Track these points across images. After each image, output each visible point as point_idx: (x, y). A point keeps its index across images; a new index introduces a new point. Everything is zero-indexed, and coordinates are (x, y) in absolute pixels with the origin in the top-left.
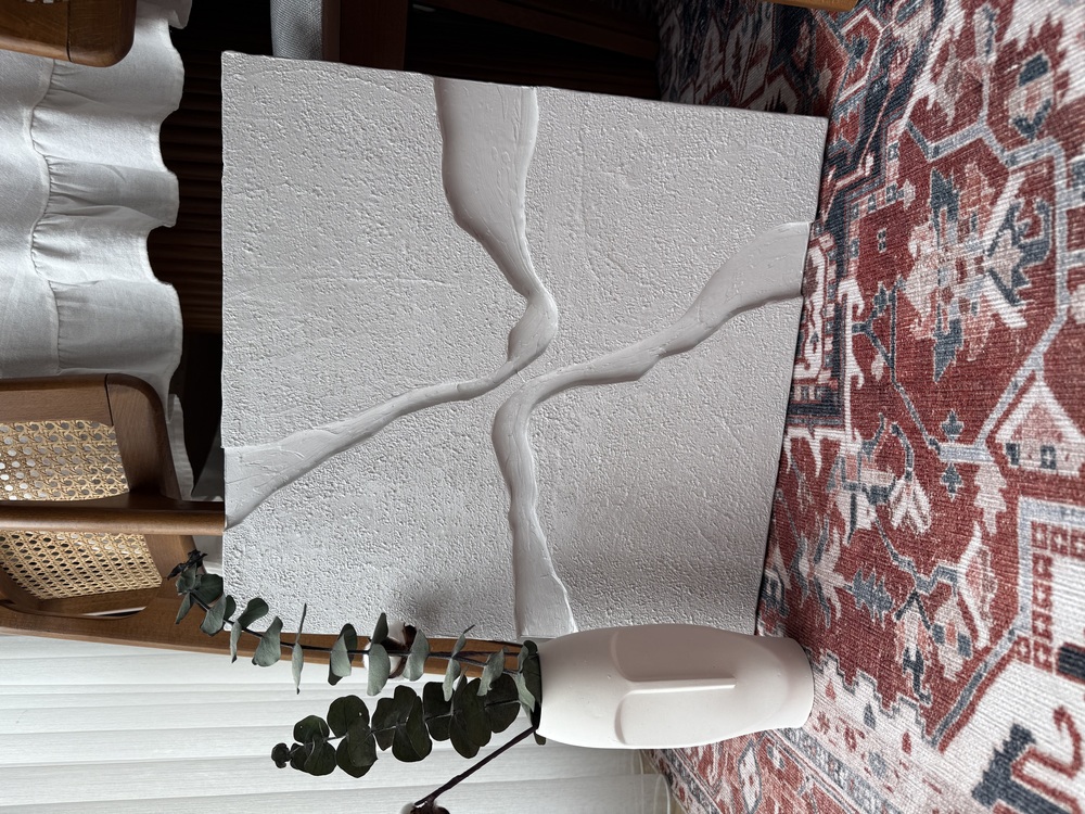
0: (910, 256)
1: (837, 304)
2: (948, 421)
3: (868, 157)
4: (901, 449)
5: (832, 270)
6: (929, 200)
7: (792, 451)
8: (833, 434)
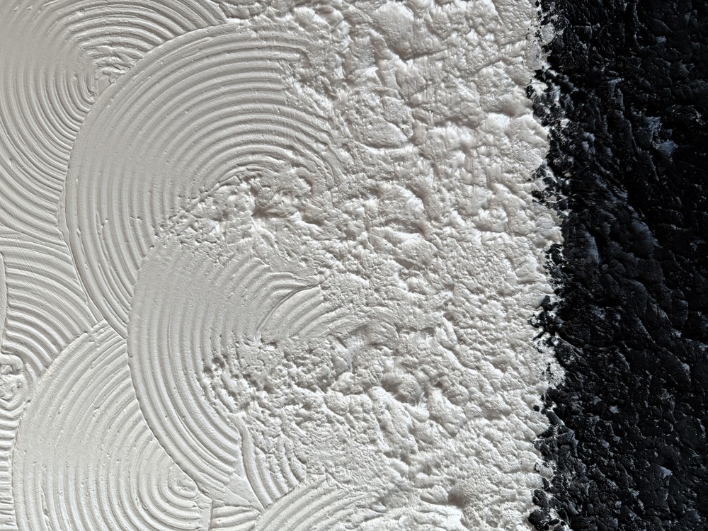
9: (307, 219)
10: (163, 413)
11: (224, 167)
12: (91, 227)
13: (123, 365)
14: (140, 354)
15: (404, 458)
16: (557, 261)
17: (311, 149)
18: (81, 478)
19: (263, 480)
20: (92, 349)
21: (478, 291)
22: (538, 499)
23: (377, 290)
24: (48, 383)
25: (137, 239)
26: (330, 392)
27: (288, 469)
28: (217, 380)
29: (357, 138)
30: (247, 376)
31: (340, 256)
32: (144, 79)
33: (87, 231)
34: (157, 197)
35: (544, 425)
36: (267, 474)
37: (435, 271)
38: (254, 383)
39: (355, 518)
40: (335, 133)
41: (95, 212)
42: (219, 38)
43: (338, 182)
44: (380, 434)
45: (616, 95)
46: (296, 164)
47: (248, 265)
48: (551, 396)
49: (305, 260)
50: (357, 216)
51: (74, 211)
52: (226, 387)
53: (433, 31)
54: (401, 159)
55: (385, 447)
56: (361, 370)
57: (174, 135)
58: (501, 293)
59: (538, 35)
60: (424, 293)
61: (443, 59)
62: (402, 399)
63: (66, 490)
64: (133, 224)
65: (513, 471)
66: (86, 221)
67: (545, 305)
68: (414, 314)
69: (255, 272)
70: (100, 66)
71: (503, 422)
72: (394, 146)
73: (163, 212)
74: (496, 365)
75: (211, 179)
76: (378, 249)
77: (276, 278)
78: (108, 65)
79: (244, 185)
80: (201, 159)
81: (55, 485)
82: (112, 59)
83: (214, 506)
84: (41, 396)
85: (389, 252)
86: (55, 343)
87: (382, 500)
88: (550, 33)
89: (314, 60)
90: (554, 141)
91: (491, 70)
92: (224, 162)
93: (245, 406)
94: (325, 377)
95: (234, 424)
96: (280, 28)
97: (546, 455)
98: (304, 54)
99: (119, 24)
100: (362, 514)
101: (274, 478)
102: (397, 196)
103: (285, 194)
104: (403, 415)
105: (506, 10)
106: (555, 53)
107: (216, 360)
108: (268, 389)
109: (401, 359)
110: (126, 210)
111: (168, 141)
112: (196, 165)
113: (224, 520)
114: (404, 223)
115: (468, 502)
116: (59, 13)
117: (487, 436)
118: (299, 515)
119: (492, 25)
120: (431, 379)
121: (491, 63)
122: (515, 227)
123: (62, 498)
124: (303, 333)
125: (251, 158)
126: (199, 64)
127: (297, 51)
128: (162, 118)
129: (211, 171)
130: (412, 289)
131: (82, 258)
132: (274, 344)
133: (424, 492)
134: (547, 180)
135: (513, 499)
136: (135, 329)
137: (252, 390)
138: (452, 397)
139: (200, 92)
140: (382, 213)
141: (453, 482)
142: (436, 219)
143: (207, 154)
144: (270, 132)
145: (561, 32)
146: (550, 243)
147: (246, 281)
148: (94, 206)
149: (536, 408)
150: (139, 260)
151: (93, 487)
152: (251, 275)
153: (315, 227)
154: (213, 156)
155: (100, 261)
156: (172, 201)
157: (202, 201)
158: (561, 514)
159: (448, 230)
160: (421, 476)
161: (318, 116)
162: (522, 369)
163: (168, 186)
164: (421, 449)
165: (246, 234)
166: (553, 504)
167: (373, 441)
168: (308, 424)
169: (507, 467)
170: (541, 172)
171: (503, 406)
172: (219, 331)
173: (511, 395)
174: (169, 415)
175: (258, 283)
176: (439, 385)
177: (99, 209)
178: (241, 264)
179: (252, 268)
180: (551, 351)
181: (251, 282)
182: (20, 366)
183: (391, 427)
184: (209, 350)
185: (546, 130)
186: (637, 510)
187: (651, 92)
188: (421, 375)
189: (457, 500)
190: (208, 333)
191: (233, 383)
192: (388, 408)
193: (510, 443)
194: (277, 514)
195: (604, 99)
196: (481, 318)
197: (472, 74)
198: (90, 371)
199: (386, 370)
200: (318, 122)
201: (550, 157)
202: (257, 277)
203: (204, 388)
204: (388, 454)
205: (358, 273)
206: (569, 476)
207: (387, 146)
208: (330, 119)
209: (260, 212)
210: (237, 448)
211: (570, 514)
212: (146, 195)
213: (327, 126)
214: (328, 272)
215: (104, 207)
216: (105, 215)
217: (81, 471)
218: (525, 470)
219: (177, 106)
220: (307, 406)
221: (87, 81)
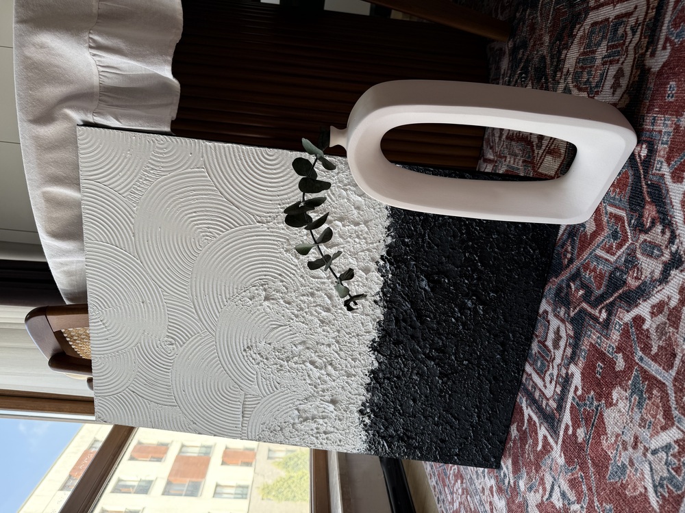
0: (612, 399)
1: (567, 373)
2: (608, 507)
3: (604, 311)
4: (582, 492)
5: (569, 351)
6: (630, 382)
7: (528, 420)
8: (550, 440)
9: (285, 302)
10: (228, 363)
11: (254, 280)
12: (201, 296)
13: (213, 345)
14: (220, 342)
15: (315, 387)
16: (380, 326)
17: (288, 276)
18: (197, 381)
19: (264, 388)
20: (201, 339)
21: (349, 333)
22: (363, 405)
23: (310, 329)
24: (184, 349)
25: (219, 302)
26: (290, 362)
27: (273, 385)
28: (248, 354)
29: (307, 274)
30: (259, 354)
31: (297, 316)
32: (222, 243)
33: (199, 298)
34: (227, 288)
35: (368, 381)
36: (265, 386)
37: (333, 325)
38: (262, 356)
39: (296, 403)
40: (299, 271)
41: (202, 291)
42: (253, 230)
43: (298, 289)
44: (307, 377)
45: (413, 268)
46: (282, 281)
47: (261, 315)
48: (372, 372)
49: (283, 316)
50: (305, 302)
51: (194, 290)
52: (251, 357)
53: (341, 237)
54: (324, 283)
55: (309, 382)
56: (302, 356)
57: (234, 266)
58: (358, 335)
59: (384, 241)
60: (328, 332)
61: (343, 248)
62: (316, 367)
63: (191, 384)
64: (217, 297)
65: (355, 395)
66: (199, 294)
67: (374, 341)
68: (324, 339)
69: (264, 318)
70: (204, 236)
71: (353, 379)
72: (321, 278)
73: (229, 294)
74: (352, 359)
75: (249, 283)
76: (312, 315)
77: (272, 321)
78: (207, 236)
79: (261, 287)
80: (245, 276)
81: (187, 382)
82: (208, 234)
83: (245, 395)
84: (182, 353)
85: (316, 316)
86: (187, 336)
87: (306, 399)
88: (389, 240)
89: (292, 243)
90: (385, 283)
91: (363, 253)
92: (254, 277)
93: (258, 364)
94: (288, 357)
95: (254, 370)
96: (279, 228)
97: (368, 391)
98: (288, 240)
99: (212, 220)
100: (298, 402)
101: (268, 388)
102: (321, 296)
103: (277, 292)
104: (316, 373)
105: (372, 229)
106: (390, 248)
107: (248, 347)
108: (267, 359)
109: (317, 354)
110: (215, 292)
111: (232, 268)
112: (243, 278)
113: (249, 399)
114: (323, 307)
115: (337, 402)
116: (186, 212)
117: (347, 382)
118: (276, 400)
119: (365, 235)
120: (328, 362)
121: (363, 251)
122: (366, 312)
123: (190, 387)
124: (281, 341)
125: (264, 277)
126: (245, 239)
127: (285, 238)
128: (229, 259)
129: (249, 281)
130: (324, 331)
131: (198, 308)
132: (270, 344)
133: (322, 398)
134: (380, 297)
135: (354, 404)
136: (218, 334)
137: (261, 359)
138: (335, 369)
139: (245, 251)
140: (315, 302)
141: (332, 396)
142: (336, 306)
143: (247, 274)
144: (273, 268)
145: (394, 240)
146: (378, 320)
147: (260, 321)
148: (202, 289)
149: (366, 375)
150: (220, 310)
151: (201, 384)
152: (262, 319)
153: (287, 305)
154: (249, 275)
155: (204, 309)
156: (233, 290)
157: (245, 291)
158: (371, 411)
159: (340, 311)
160: (321, 392)
161: (292, 264)
162: (362, 361)
163: (232, 285)
164: (322, 384)
165: (261, 305)
166: (369, 407)
167: (305, 380)
168: (282, 372)
169: (353, 393)
170: (378, 293)
171: (354, 373)
172: (250, 337)
173: (357, 370)
174: (230, 364)
175: (265, 322)
176: (331, 364)
177: (204, 290)
178: (259, 315)
179: (263, 317)
180: (374, 357)
181: (262, 322)
182: (173, 342)
183: (312, 376)
184: (245, 343)
185: (382, 279)
186: (399, 413)
187: (428, 267)
188: (325, 360)
189: (333, 402)
190: (245, 338)
191: (254, 356)
192: (311, 370)
193: (355, 385)
194: (268, 399)
195: (408, 268)
196: (349, 343)
197: (355, 254)
198: (200, 347)
199: (311, 357)
200: (292, 267)
201: (382, 289)
202: (265, 320)
203: (243, 356)
204: (310, 384)
205: (303, 323)
206: (376, 399)
207: (318, 278)
208: (296, 266)
209: (267, 298)
210: (255, 376)
211: (374, 411)
212: (223, 287)
213: (295, 268)
214: (292, 321)
215: (206, 290)
216: (206, 293)
217: (197, 379)
218: (359, 395)
219: (235, 255)
220: (281, 366)
221: (199, 242)
